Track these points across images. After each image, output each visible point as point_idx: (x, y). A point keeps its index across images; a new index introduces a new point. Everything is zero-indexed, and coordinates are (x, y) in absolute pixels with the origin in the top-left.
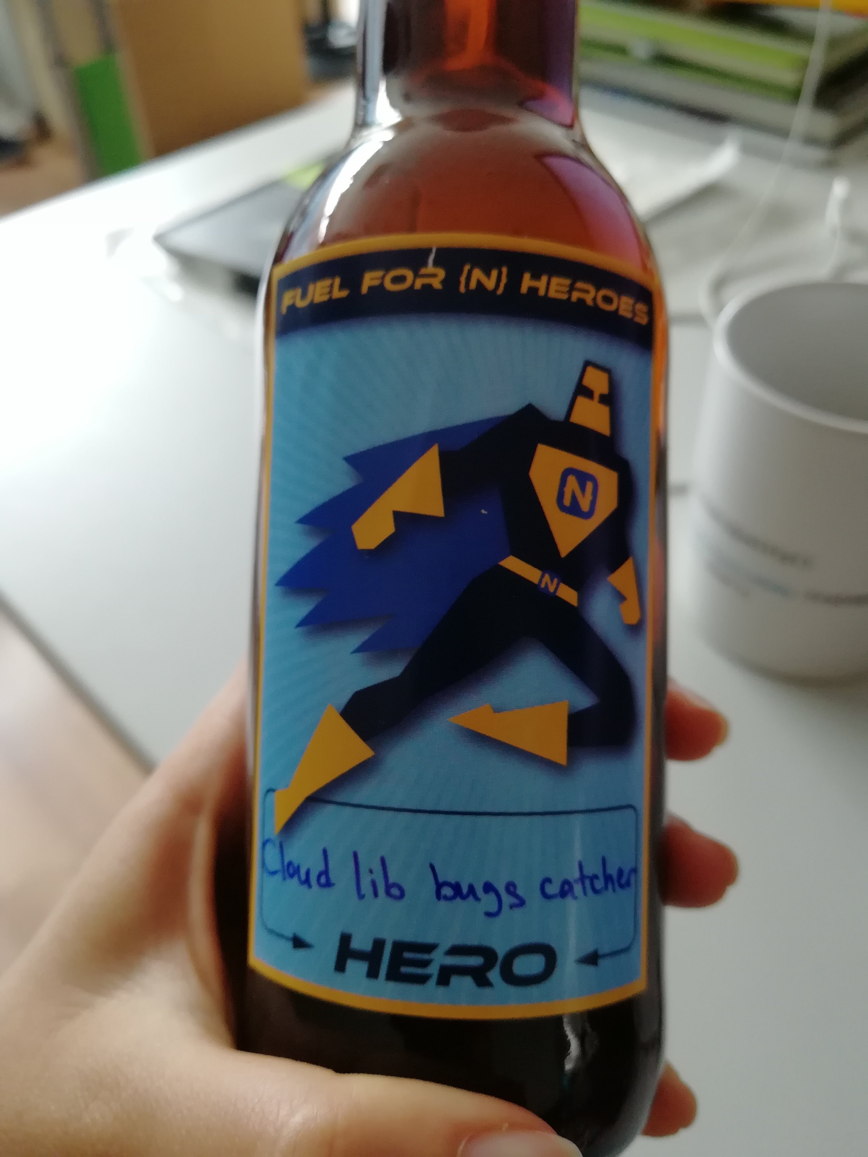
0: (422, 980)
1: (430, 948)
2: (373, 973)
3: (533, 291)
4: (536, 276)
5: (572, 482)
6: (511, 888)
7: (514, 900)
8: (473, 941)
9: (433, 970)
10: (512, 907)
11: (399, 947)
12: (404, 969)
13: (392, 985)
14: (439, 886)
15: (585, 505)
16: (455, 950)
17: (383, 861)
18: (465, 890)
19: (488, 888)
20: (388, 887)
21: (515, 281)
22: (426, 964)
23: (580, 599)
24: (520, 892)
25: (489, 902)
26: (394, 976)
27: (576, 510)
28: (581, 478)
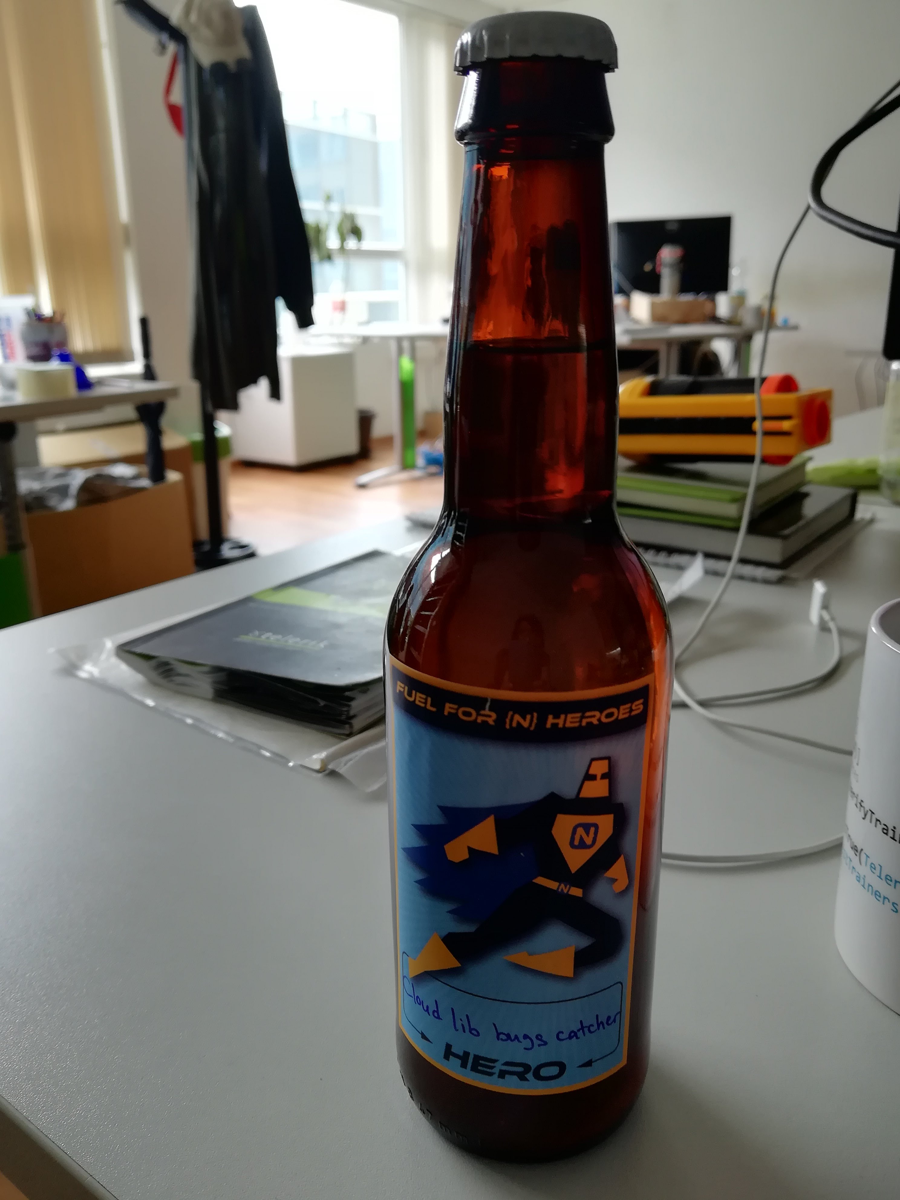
0: (491, 1074)
1: (494, 1061)
2: (464, 1065)
3: (555, 725)
4: (557, 717)
5: (580, 831)
6: (539, 1037)
7: (540, 1042)
8: (518, 1061)
9: (496, 1071)
10: (539, 1045)
11: (477, 1058)
12: (479, 1068)
13: (473, 1073)
14: (498, 1034)
15: (588, 841)
16: (507, 1064)
17: (467, 1016)
18: (513, 1038)
19: (526, 1037)
20: (471, 1030)
21: (542, 720)
22: (492, 1068)
23: (584, 893)
24: (544, 1039)
25: (527, 1043)
26: (474, 1069)
27: (582, 845)
28: (586, 827)
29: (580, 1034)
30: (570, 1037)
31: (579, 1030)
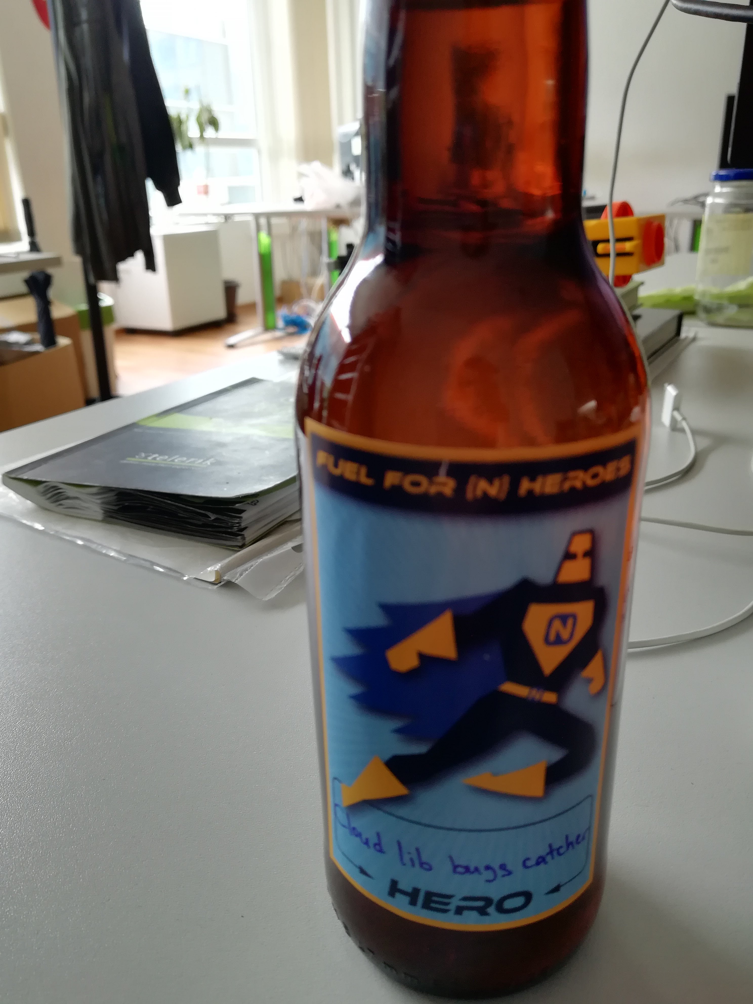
0: (445, 911)
1: (450, 897)
2: (413, 902)
3: (530, 492)
5: (557, 624)
6: (503, 867)
7: (503, 872)
8: (478, 894)
9: (452, 907)
10: (504, 876)
11: (429, 895)
12: (433, 905)
13: (425, 911)
14: (455, 867)
15: (565, 635)
16: (465, 899)
17: (417, 850)
18: (472, 869)
19: (488, 868)
20: (422, 864)
21: (515, 485)
22: (447, 904)
23: (560, 698)
24: (509, 867)
25: (489, 875)
26: (427, 906)
27: (559, 641)
28: (564, 618)
29: (549, 858)
30: (538, 863)
31: (548, 854)
